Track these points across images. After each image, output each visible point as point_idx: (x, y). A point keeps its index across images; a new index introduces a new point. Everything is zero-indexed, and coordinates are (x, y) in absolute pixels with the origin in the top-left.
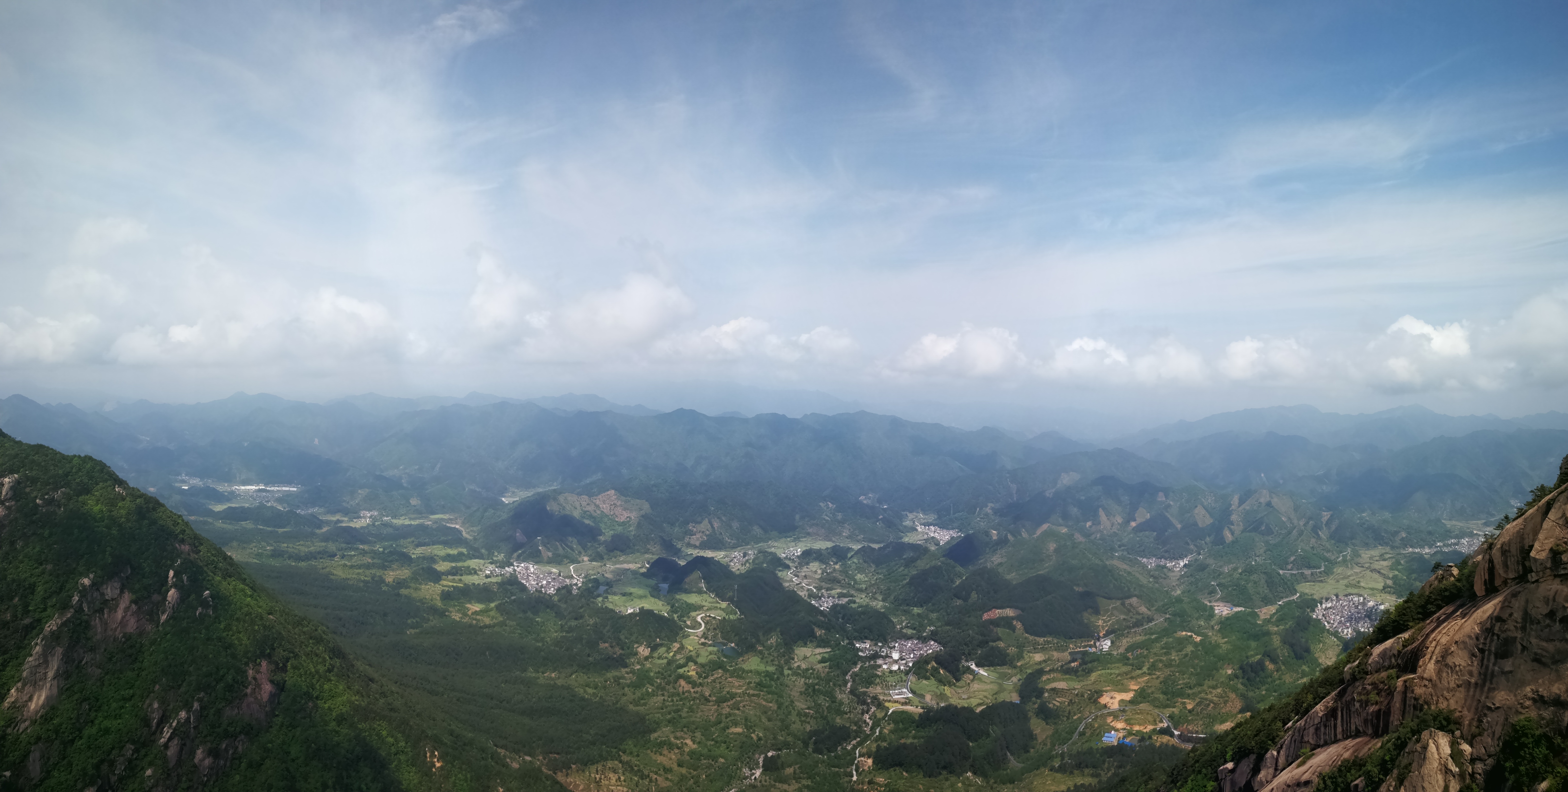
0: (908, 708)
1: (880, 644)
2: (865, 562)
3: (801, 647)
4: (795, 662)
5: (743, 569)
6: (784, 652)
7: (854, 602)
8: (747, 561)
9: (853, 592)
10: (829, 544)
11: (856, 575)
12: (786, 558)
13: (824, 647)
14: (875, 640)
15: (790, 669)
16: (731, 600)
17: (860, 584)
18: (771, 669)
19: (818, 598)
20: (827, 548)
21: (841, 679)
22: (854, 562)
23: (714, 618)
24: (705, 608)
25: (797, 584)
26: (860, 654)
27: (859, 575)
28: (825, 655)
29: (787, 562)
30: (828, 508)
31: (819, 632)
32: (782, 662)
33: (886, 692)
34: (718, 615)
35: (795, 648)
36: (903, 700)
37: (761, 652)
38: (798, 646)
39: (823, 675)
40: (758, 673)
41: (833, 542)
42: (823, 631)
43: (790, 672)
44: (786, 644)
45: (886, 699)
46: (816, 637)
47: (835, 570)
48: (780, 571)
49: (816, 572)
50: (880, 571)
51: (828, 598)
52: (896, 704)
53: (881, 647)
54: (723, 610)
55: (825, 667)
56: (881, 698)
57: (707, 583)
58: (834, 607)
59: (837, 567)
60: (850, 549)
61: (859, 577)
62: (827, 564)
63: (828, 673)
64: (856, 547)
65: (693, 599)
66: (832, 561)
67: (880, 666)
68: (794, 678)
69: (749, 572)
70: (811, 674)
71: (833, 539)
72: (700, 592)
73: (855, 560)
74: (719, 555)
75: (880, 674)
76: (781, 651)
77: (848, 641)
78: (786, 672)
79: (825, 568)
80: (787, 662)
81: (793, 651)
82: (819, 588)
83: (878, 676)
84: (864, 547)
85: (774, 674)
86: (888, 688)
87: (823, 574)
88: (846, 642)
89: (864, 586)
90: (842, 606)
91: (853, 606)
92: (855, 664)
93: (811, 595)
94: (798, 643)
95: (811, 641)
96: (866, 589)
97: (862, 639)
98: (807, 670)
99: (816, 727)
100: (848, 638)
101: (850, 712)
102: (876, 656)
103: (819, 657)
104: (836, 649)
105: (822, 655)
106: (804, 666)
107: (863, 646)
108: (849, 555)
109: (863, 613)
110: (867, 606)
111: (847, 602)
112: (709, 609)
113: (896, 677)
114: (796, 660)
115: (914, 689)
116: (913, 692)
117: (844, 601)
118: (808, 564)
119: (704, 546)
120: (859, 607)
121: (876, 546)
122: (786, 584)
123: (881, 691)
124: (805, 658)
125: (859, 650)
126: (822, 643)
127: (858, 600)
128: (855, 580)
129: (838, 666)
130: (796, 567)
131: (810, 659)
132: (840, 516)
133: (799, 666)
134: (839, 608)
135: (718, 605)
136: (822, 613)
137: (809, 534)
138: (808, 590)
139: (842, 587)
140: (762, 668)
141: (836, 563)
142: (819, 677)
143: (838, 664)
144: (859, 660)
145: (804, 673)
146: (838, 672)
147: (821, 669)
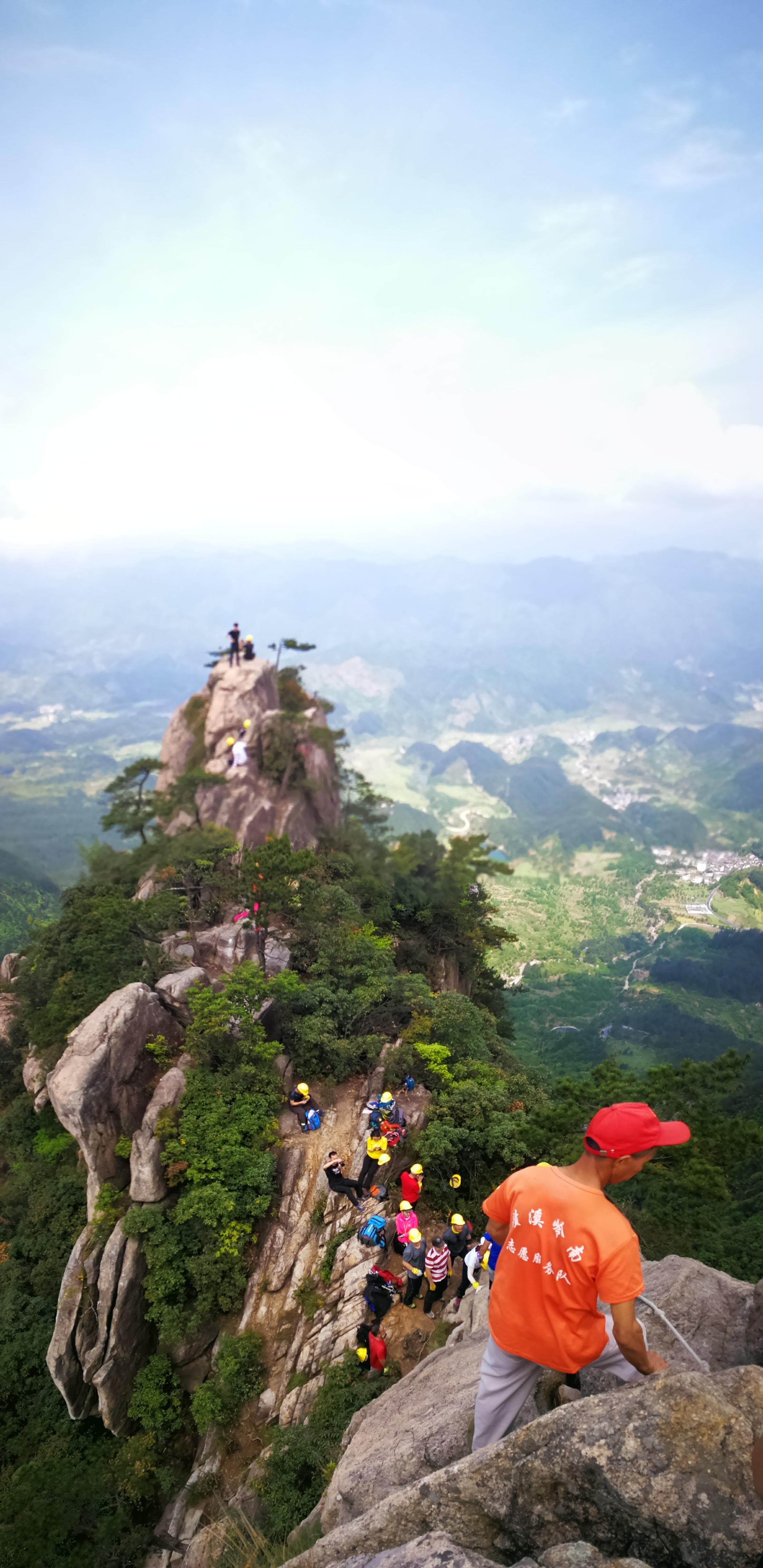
0: (704, 926)
1: (684, 852)
2: (679, 749)
3: (585, 851)
4: (575, 869)
5: (519, 759)
6: (562, 857)
7: (659, 800)
8: (524, 748)
9: (658, 787)
10: (633, 726)
11: (665, 765)
12: (575, 744)
13: (614, 852)
14: (678, 847)
15: (567, 876)
16: (502, 796)
17: (669, 778)
18: (544, 876)
19: (612, 794)
20: (629, 731)
21: (629, 887)
22: (664, 749)
23: (481, 816)
24: (470, 804)
25: (587, 778)
26: (658, 862)
27: (669, 765)
28: (614, 861)
29: (576, 750)
30: (633, 677)
31: (608, 835)
32: (559, 868)
33: (681, 905)
34: (486, 813)
35: (577, 853)
36: (700, 917)
37: (534, 858)
38: (581, 851)
39: (607, 883)
40: (528, 880)
41: (639, 722)
42: (614, 834)
43: (567, 880)
44: (565, 849)
45: (678, 913)
46: (604, 841)
47: (637, 758)
48: (565, 761)
49: (612, 762)
50: (698, 762)
51: (626, 793)
52: (690, 920)
53: (684, 856)
54: (492, 807)
55: (612, 875)
56: (674, 911)
57: (474, 773)
58: (632, 806)
59: (641, 755)
60: (659, 732)
61: (669, 768)
62: (628, 750)
63: (614, 881)
64: (668, 728)
65: (455, 792)
66: (636, 748)
67: (679, 877)
68: (571, 887)
69: (527, 762)
70: (593, 882)
71: (639, 718)
72: (465, 784)
73: (666, 747)
74: (489, 740)
75: (676, 885)
76: (559, 856)
77: (644, 847)
78: (562, 879)
79: (626, 756)
80: (565, 869)
81: (573, 856)
82: (614, 782)
83: (675, 888)
84: (679, 729)
85: (547, 882)
86: (684, 901)
87: (621, 763)
88: (642, 847)
89: (674, 780)
90: (643, 805)
91: (658, 805)
92: (649, 872)
93: (604, 791)
94: (581, 847)
95: (598, 845)
96: (677, 784)
97: (662, 845)
98: (589, 878)
99: (591, 937)
100: (645, 843)
101: (634, 923)
102: (676, 865)
103: (606, 864)
104: (628, 854)
105: (610, 861)
106: (585, 873)
107: (662, 853)
108: (659, 740)
109: (669, 814)
110: (676, 806)
111: (650, 801)
112: (475, 805)
113: (696, 891)
114: (577, 866)
115: (716, 905)
116: (714, 909)
117: (645, 798)
118: (602, 751)
119: (471, 727)
120: (664, 807)
121: (695, 729)
122: (572, 779)
123: (675, 904)
124: (588, 864)
125: (656, 857)
126: (611, 847)
127: (664, 799)
128: (663, 773)
129: (627, 874)
130: (587, 756)
131: (594, 866)
132: (648, 688)
133: (579, 875)
134: (638, 807)
135: (486, 801)
136: (615, 813)
137: (605, 712)
138: (600, 785)
139: (646, 780)
140: (534, 874)
141: (639, 749)
142: (602, 887)
143: (628, 871)
144: (654, 868)
145: (585, 881)
146: (628, 880)
147: (606, 878)
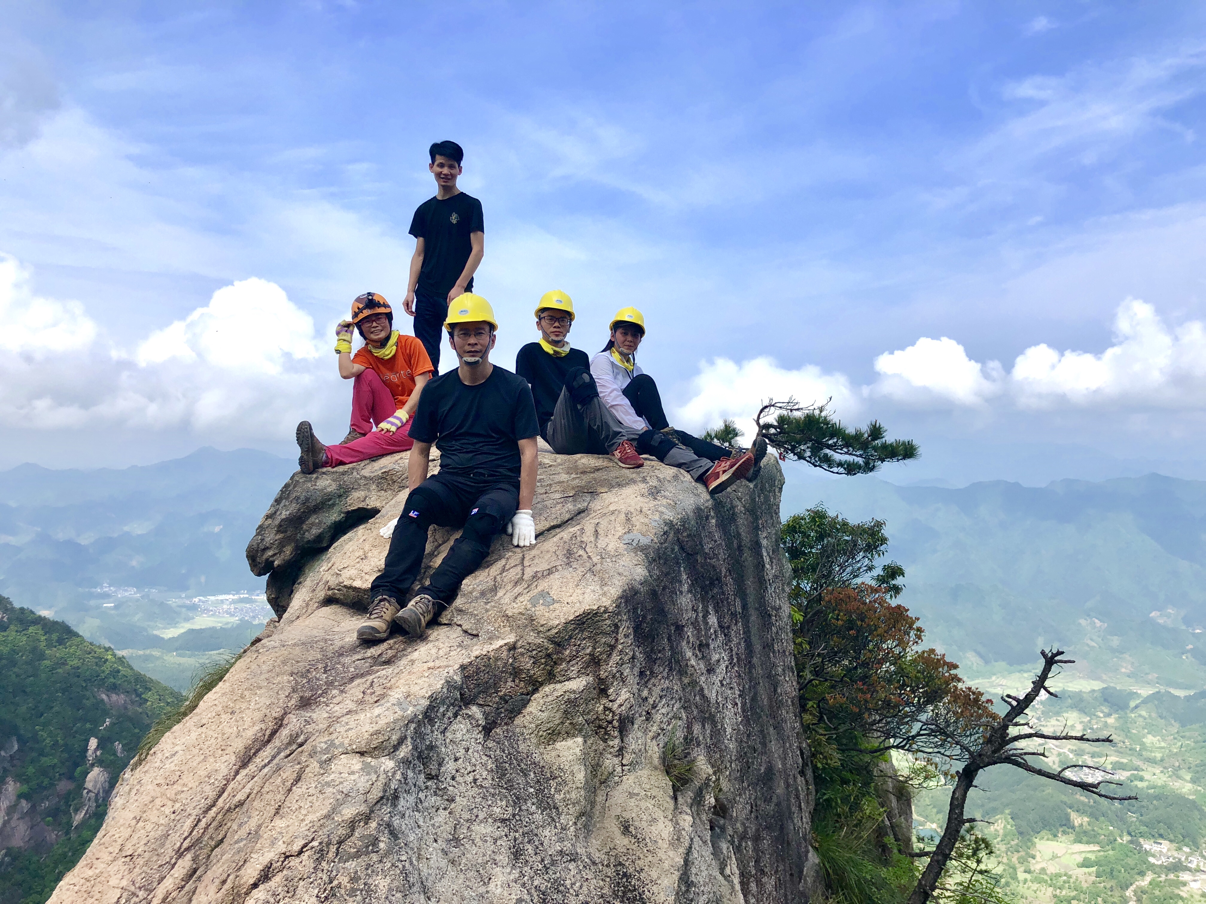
1: (1186, 849)
2: (1161, 717)
3: (1048, 840)
4: (1037, 862)
6: (1017, 845)
7: (1141, 779)
9: (1138, 763)
10: (1097, 685)
11: (1144, 736)
13: (1088, 843)
14: (1176, 842)
15: (1027, 871)
17: (1151, 752)
20: (1093, 691)
22: (1140, 716)
26: (1151, 860)
27: (1150, 736)
28: (1089, 856)
30: (1095, 627)
31: (1077, 819)
32: (1015, 860)
35: (1036, 840)
38: (1042, 839)
39: (1085, 885)
41: (1103, 681)
42: (1086, 819)
43: (1028, 876)
44: (1021, 833)
46: (1073, 828)
47: (1106, 725)
49: (1073, 727)
50: (1187, 734)
53: (1188, 856)
55: (1090, 874)
59: (1111, 720)
60: (1133, 695)
61: (1149, 740)
62: (1092, 715)
63: (1094, 883)
64: (1145, 692)
66: (1102, 712)
67: (1184, 884)
68: (1035, 886)
70: (1064, 882)
71: (1104, 677)
73: (1144, 713)
75: (1184, 894)
76: (1013, 843)
77: (1129, 838)
78: (1021, 876)
79: (1090, 722)
80: (1022, 861)
81: (1034, 844)
82: (1078, 753)
83: (1182, 898)
84: (1158, 692)
87: (1085, 730)
89: (1159, 756)
90: (1120, 784)
91: (1140, 784)
92: (1142, 874)
93: (1065, 763)
94: (1043, 833)
95: (1064, 833)
96: (1162, 760)
97: (1154, 837)
98: (1058, 876)
100: (1129, 834)
102: (1177, 867)
103: (1080, 859)
104: (1108, 848)
105: (1083, 855)
106: (1052, 869)
107: (1155, 848)
108: (1132, 704)
109: (1157, 797)
110: (1163, 787)
111: (1128, 778)
114: (1038, 858)
117: (1121, 776)
118: (1059, 714)
120: (1148, 788)
121: (1181, 693)
124: (1054, 857)
125: (1148, 854)
126: (1083, 836)
127: (1147, 776)
128: (1143, 744)
129: (1111, 874)
131: (1063, 860)
132: (1115, 641)
133: (1043, 870)
134: (1113, 786)
138: (1059, 754)
139: (1120, 753)
141: (1109, 715)
142: (1078, 889)
143: (1112, 870)
144: (1148, 869)
145: (1053, 881)
146: (1113, 883)
147: (1082, 878)
